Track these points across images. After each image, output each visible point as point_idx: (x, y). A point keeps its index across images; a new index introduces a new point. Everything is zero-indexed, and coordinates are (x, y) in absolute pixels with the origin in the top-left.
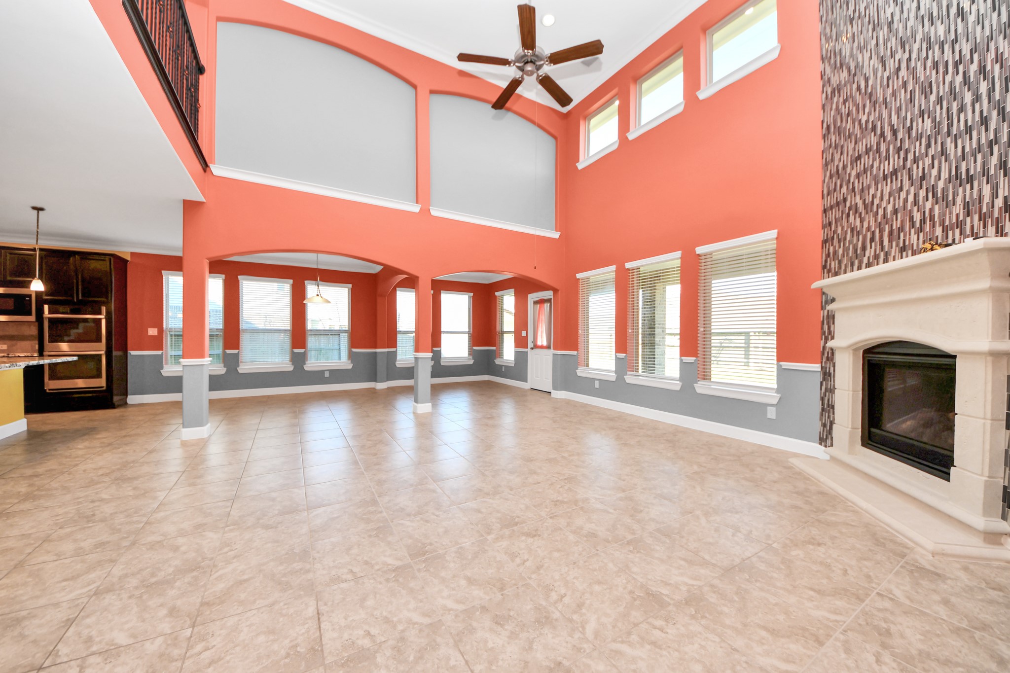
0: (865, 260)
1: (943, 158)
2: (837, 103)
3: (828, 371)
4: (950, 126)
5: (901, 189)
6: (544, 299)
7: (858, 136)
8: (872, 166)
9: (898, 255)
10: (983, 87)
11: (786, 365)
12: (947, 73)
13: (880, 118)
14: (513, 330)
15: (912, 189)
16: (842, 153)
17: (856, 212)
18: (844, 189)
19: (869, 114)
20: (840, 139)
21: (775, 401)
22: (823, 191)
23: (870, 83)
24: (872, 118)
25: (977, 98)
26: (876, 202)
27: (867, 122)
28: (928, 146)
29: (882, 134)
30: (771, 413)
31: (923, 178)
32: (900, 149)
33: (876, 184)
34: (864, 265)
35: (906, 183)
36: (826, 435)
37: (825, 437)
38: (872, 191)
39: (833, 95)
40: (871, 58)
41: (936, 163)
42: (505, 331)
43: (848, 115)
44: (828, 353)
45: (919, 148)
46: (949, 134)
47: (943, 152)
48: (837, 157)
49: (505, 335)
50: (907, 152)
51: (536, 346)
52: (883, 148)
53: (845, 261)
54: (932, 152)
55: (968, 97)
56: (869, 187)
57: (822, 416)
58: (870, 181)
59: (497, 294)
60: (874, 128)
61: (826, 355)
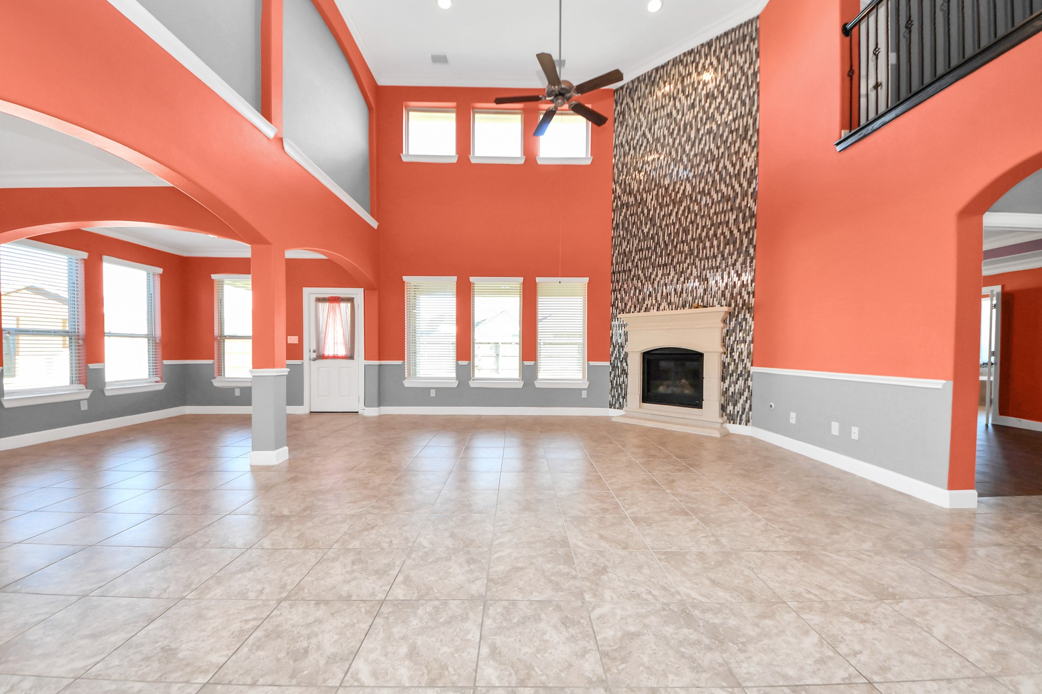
0: (645, 306)
1: (694, 266)
2: (625, 214)
3: (616, 365)
4: (698, 253)
5: (669, 274)
6: (339, 298)
7: (641, 238)
8: (651, 257)
9: (667, 307)
10: (715, 243)
11: (592, 363)
12: (698, 229)
13: (657, 234)
14: (250, 333)
15: (676, 276)
16: (628, 244)
17: (639, 279)
18: (630, 264)
19: (649, 229)
20: (627, 235)
21: (586, 387)
22: (612, 261)
23: (651, 213)
24: (651, 232)
25: (712, 246)
26: (653, 276)
27: (648, 233)
28: (686, 258)
29: (658, 243)
30: (584, 394)
31: (682, 272)
32: (669, 255)
33: (653, 268)
34: (643, 309)
35: (672, 273)
36: (615, 402)
37: (614, 403)
38: (650, 270)
39: (622, 207)
40: (652, 200)
41: (690, 267)
42: (226, 334)
43: (634, 224)
44: (616, 355)
45: (681, 257)
46: (697, 256)
47: (694, 263)
48: (624, 244)
49: (226, 341)
50: (673, 257)
51: (321, 357)
52: (658, 250)
53: (630, 304)
54: (688, 261)
55: (708, 244)
56: (648, 268)
57: (612, 391)
58: (649, 265)
59: (214, 276)
60: (653, 238)
61: (614, 356)
